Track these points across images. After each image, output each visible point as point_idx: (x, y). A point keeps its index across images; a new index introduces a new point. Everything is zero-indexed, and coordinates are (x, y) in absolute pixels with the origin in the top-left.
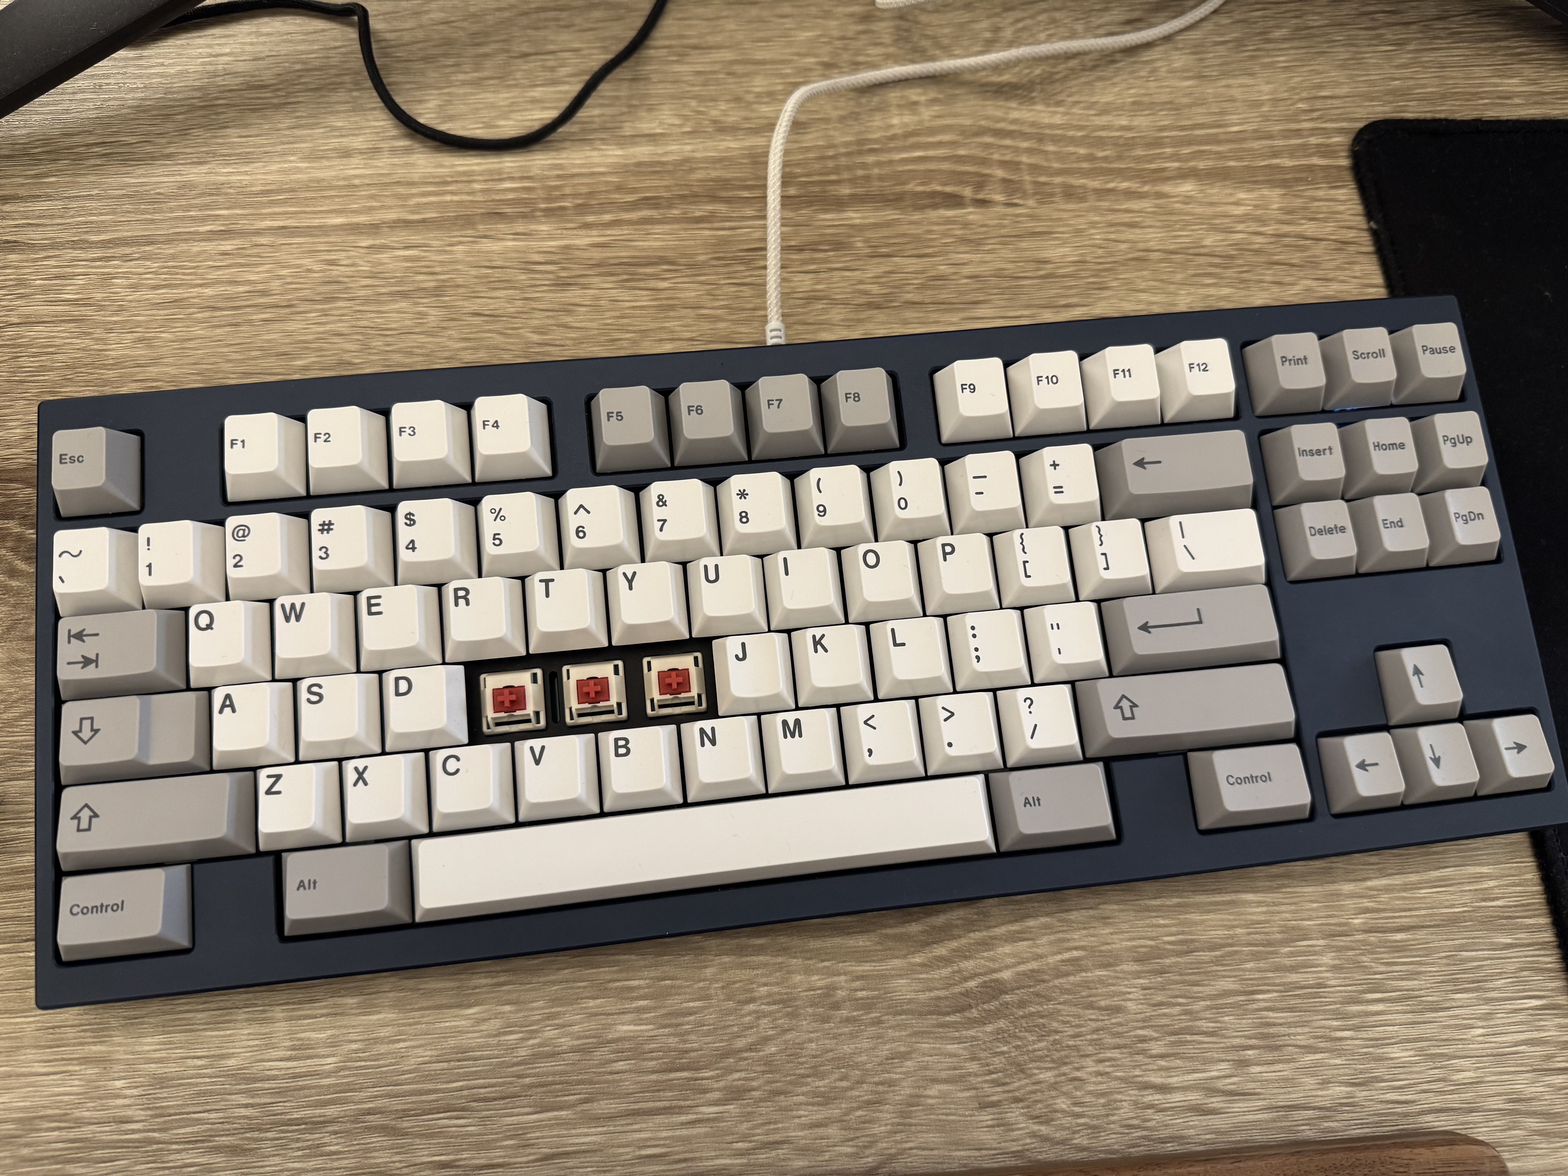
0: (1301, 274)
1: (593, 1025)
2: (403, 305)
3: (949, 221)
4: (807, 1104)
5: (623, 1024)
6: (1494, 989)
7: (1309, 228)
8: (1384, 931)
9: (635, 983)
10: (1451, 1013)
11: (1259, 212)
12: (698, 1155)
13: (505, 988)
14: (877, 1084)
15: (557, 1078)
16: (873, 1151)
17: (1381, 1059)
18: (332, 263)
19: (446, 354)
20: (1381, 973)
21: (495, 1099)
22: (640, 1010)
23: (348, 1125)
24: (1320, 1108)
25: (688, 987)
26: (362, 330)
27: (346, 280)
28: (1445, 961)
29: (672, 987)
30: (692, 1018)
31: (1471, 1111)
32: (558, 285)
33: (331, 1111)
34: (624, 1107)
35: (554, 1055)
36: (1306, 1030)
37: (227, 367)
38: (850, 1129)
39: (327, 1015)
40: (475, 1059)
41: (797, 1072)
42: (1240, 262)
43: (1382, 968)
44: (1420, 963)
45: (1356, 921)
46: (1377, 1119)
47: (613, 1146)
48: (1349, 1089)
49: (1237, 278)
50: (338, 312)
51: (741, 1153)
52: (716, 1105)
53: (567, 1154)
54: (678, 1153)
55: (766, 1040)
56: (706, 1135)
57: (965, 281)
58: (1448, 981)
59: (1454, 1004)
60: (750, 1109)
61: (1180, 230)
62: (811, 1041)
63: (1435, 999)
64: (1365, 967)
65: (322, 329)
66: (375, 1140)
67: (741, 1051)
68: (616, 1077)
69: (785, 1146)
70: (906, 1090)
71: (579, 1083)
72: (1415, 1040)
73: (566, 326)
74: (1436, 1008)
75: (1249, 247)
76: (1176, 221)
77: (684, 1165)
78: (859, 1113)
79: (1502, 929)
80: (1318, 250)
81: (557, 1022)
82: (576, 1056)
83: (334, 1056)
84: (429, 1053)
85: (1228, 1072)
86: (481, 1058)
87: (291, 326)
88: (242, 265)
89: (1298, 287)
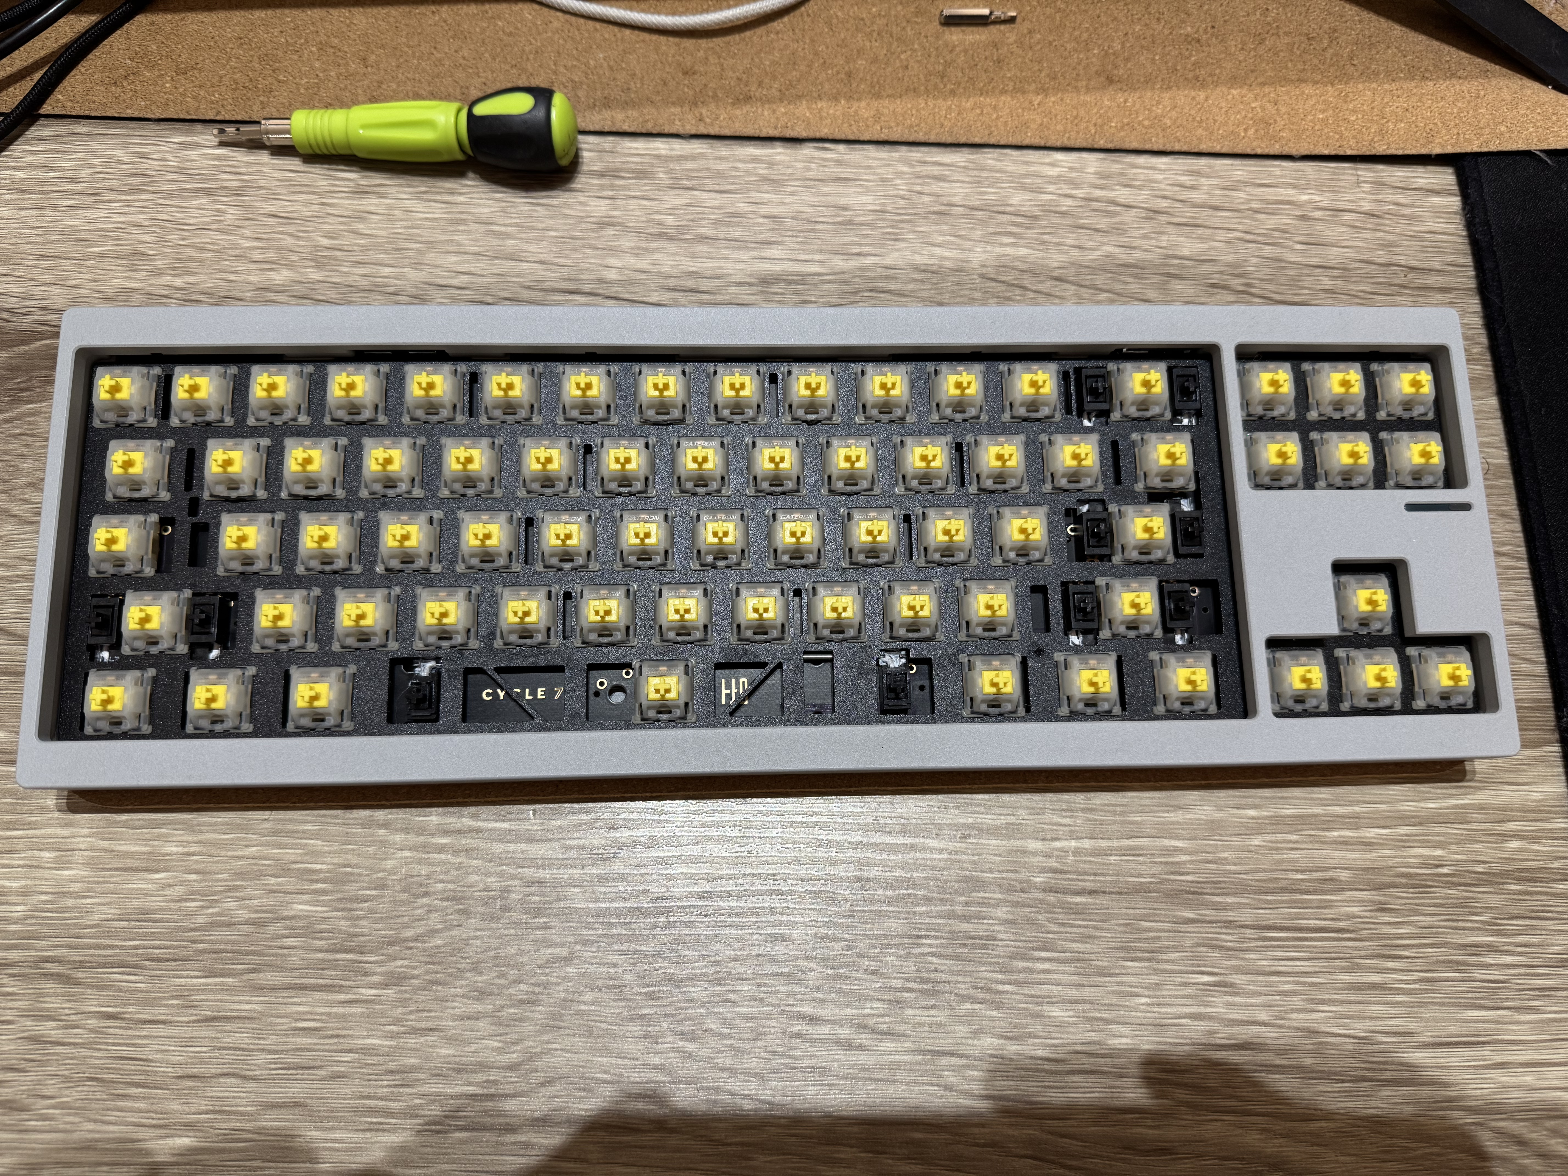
0: (1105, 240)
1: (271, 900)
2: (204, 201)
3: (755, 160)
4: (463, 996)
5: (300, 903)
6: (1167, 961)
7: (1122, 194)
8: (1065, 892)
9: (319, 867)
10: (1118, 979)
11: (1074, 175)
12: (351, 1032)
13: (195, 858)
14: (534, 985)
15: (229, 947)
16: (519, 1048)
17: (1038, 1016)
18: (143, 156)
19: (237, 252)
20: (1053, 932)
21: (168, 960)
22: (316, 892)
23: (27, 971)
24: (967, 1057)
25: (366, 875)
26: (161, 223)
27: (154, 173)
28: (1121, 928)
29: (351, 874)
30: (366, 905)
31: (1121, 1076)
32: (356, 192)
33: (14, 955)
34: (287, 980)
35: (230, 925)
36: (969, 979)
37: (26, 248)
38: (500, 1025)
39: (22, 866)
40: (155, 921)
41: (459, 966)
42: (1044, 223)
43: (1055, 928)
44: (1096, 928)
45: (1038, 879)
46: (1023, 1073)
47: (272, 1016)
48: (1001, 1041)
49: (1036, 240)
50: (140, 204)
51: (392, 1036)
52: (376, 988)
53: (227, 1019)
54: (333, 1029)
55: (433, 932)
56: (362, 1015)
57: (761, 220)
58: (1121, 948)
59: (1124, 971)
60: (408, 996)
61: (989, 186)
62: (476, 938)
63: (1105, 964)
64: (1041, 925)
65: (121, 219)
66: (50, 986)
67: (407, 940)
68: (285, 951)
69: (437, 1033)
70: (559, 992)
71: (249, 953)
72: (1076, 1002)
73: (356, 233)
74: (1102, 973)
75: (1058, 209)
76: (987, 178)
77: (336, 1040)
78: (512, 1010)
79: (1187, 904)
80: (1128, 217)
81: (238, 894)
82: (251, 929)
83: (24, 904)
84: (112, 911)
85: (881, 1011)
86: (160, 921)
87: (91, 214)
88: (57, 152)
89: (1099, 253)
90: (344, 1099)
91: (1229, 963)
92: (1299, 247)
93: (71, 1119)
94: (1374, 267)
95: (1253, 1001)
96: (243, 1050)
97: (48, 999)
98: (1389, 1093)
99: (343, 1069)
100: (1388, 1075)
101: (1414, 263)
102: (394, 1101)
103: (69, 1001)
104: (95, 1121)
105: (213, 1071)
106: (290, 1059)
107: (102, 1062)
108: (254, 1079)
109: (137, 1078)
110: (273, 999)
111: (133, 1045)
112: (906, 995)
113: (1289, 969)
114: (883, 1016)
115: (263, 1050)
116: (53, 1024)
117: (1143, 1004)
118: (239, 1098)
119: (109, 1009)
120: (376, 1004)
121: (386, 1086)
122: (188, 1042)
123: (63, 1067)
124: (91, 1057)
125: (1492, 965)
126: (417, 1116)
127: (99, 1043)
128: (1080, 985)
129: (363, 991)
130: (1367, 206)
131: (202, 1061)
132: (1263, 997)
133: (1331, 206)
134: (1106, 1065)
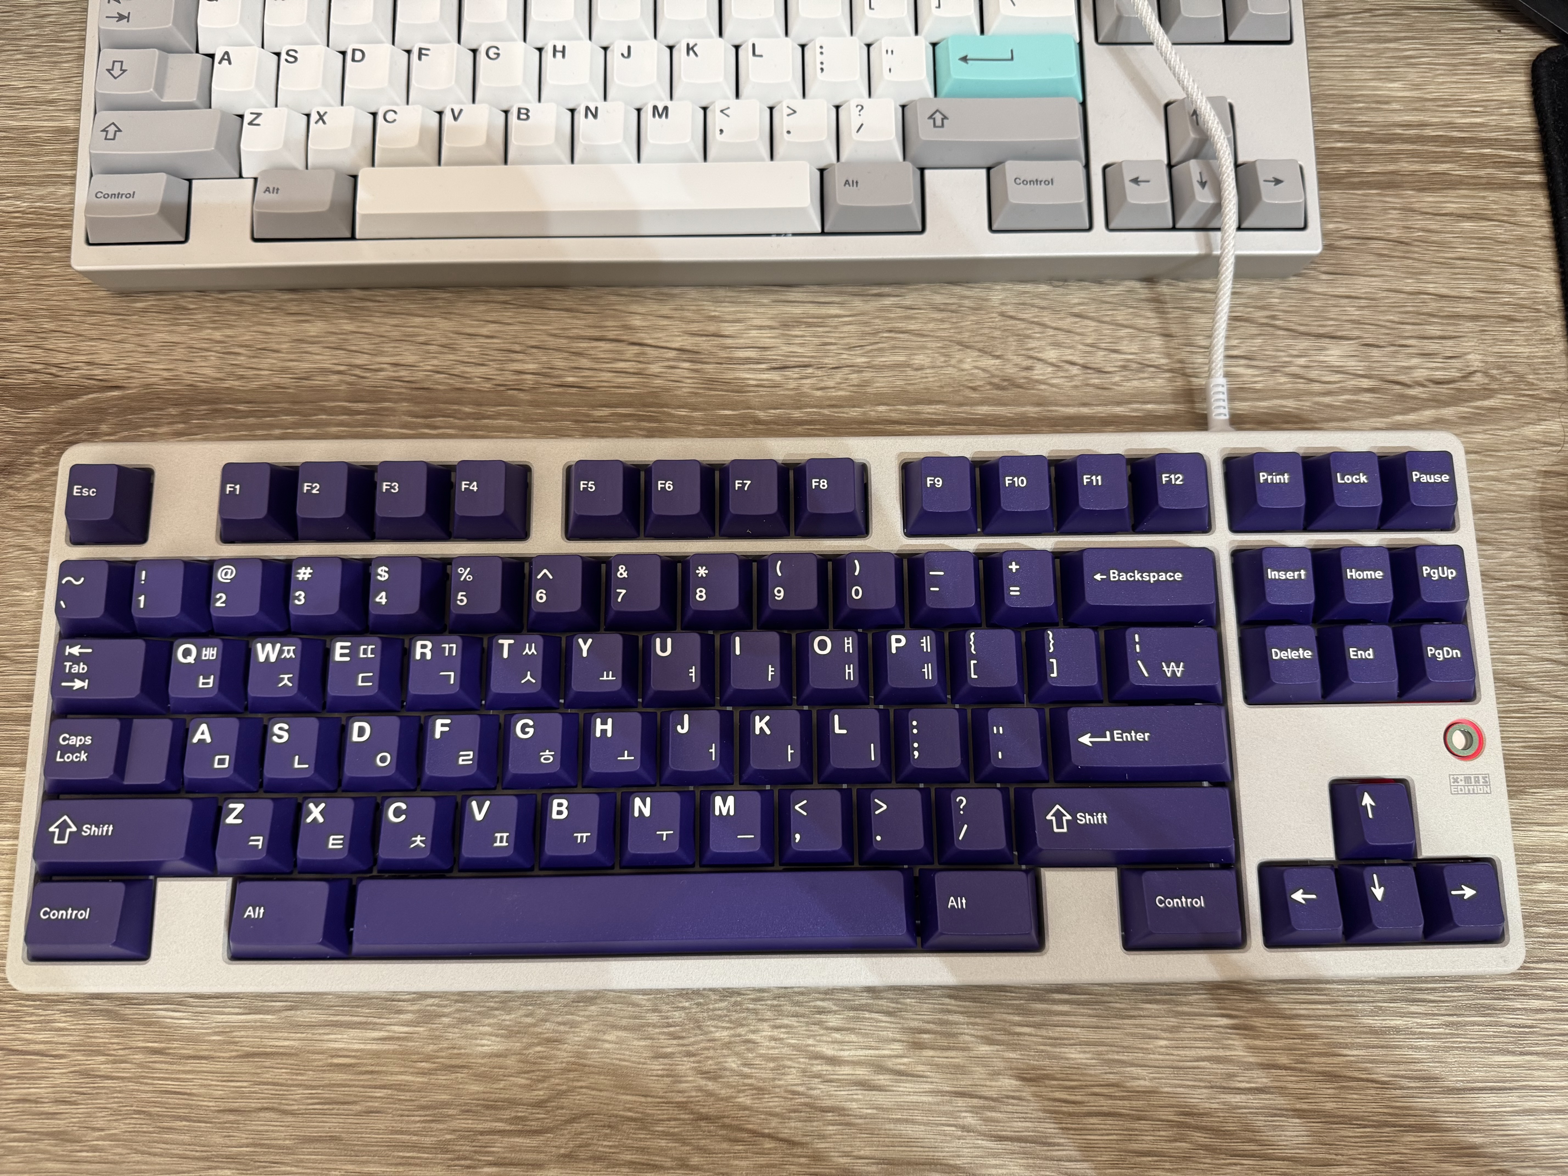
90: (378, 1134)
91: (1250, 1006)
92: (1324, 277)
93: (119, 1150)
94: (1402, 296)
95: (1274, 1044)
96: (282, 1085)
97: (98, 1035)
98: (1413, 1139)
99: (376, 1104)
100: (1411, 1121)
101: (1444, 291)
102: (426, 1136)
103: (118, 1036)
104: (143, 1153)
105: (253, 1105)
106: (327, 1094)
107: (149, 1095)
108: (292, 1113)
109: (182, 1112)
110: (309, 1035)
111: (178, 1079)
112: (925, 1036)
113: (1311, 1013)
114: (901, 1057)
115: (300, 1085)
116: (102, 1058)
117: (1161, 1047)
118: (278, 1131)
119: (156, 1045)
120: (408, 1041)
121: (419, 1121)
122: (230, 1077)
123: (112, 1100)
124: (138, 1091)
125: (1519, 1009)
126: (447, 1152)
127: (145, 1077)
128: (1097, 1027)
129: (396, 1028)
130: (1395, 233)
131: (242, 1095)
132: (1284, 1041)
133: (1358, 235)
134: (1124, 1107)
